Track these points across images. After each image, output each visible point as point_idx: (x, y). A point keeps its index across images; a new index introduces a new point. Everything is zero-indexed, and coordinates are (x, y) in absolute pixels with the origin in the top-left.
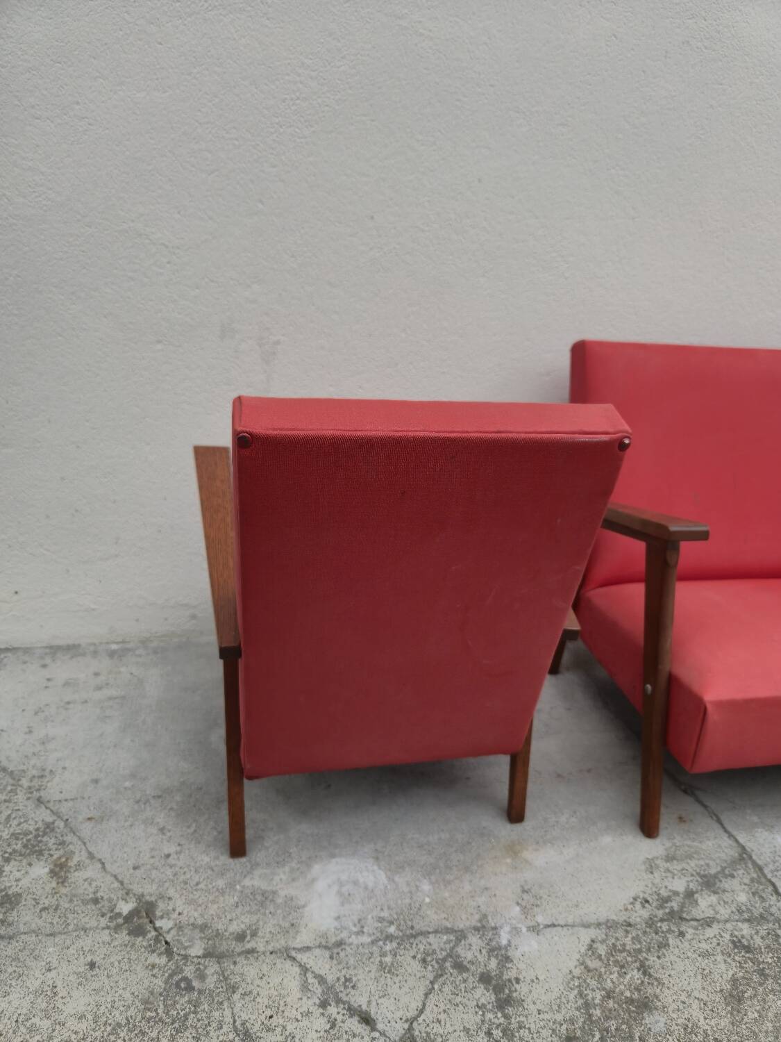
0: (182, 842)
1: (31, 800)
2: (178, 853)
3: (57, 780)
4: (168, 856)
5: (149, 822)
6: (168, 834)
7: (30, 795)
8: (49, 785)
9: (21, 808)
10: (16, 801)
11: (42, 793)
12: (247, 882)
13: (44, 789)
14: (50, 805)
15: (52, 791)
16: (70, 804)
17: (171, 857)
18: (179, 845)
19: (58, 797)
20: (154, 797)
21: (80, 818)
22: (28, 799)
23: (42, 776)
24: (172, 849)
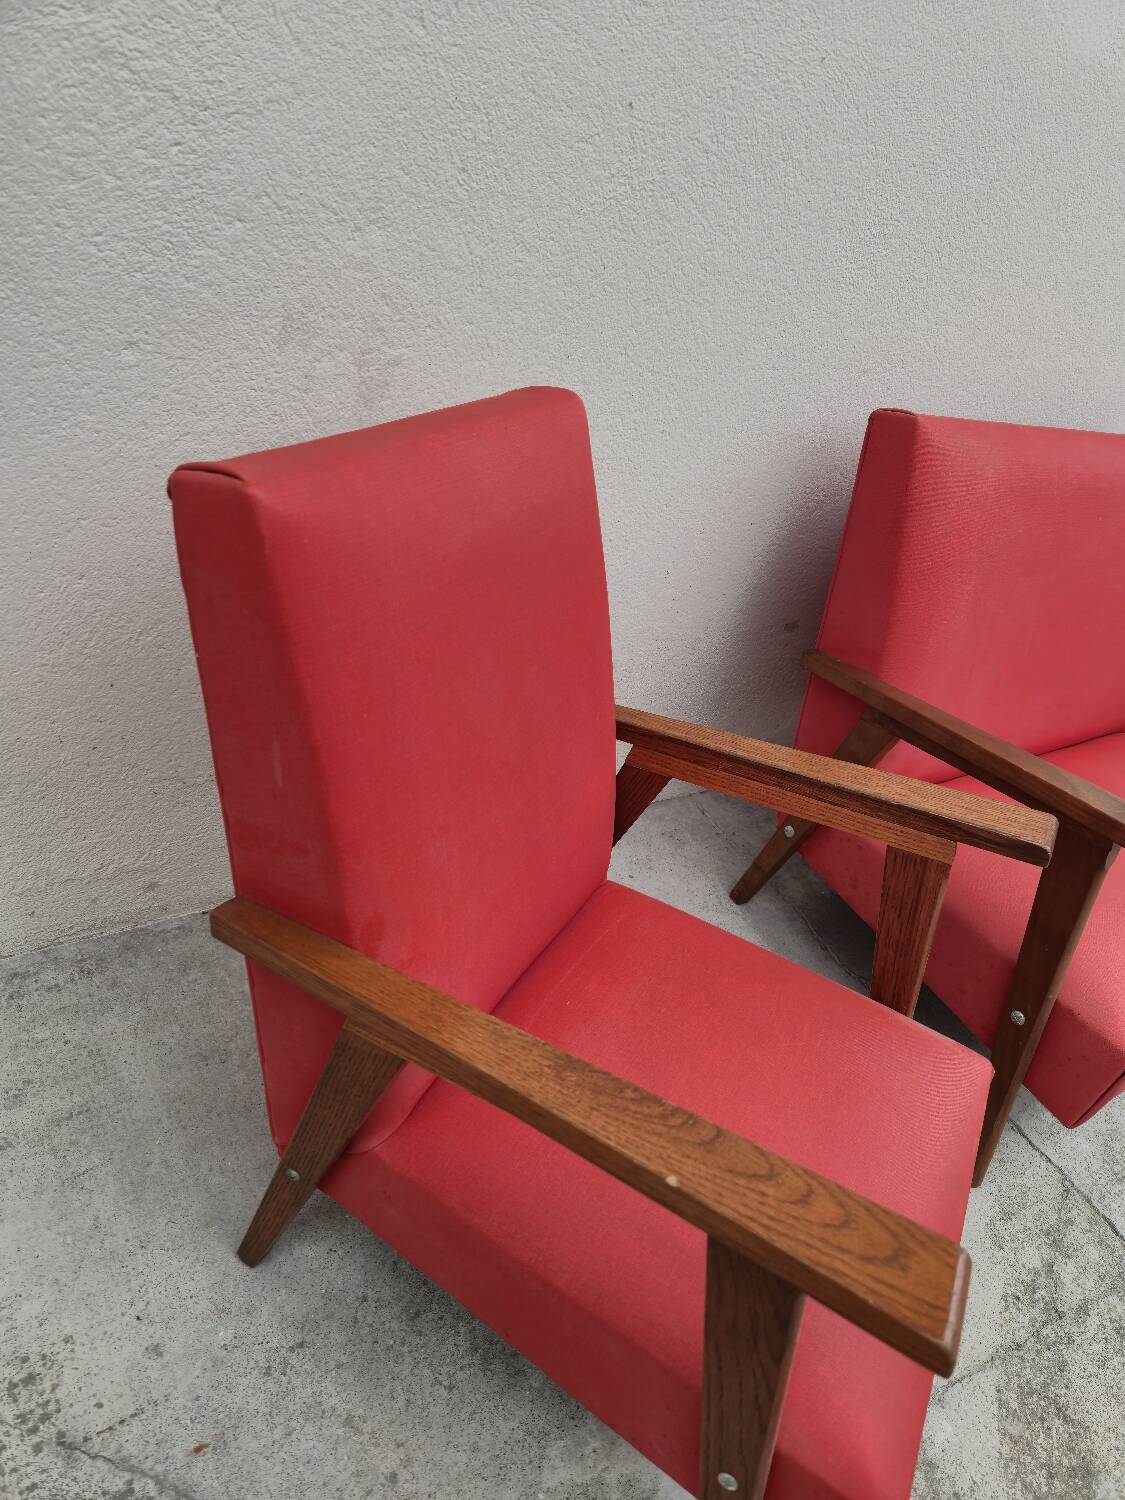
0: (401, 1438)
1: (45, 1448)
2: (407, 1463)
3: (69, 1376)
4: (393, 1478)
5: (315, 1412)
6: (367, 1428)
7: (36, 1439)
8: (60, 1393)
9: (36, 1478)
10: (11, 1464)
11: (60, 1422)
12: (550, 1480)
13: (58, 1411)
14: (96, 1445)
15: (77, 1409)
16: (136, 1428)
17: (401, 1479)
18: (399, 1445)
19: (100, 1420)
20: (292, 1349)
21: (179, 1453)
22: (38, 1449)
23: (30, 1379)
24: (390, 1461)
